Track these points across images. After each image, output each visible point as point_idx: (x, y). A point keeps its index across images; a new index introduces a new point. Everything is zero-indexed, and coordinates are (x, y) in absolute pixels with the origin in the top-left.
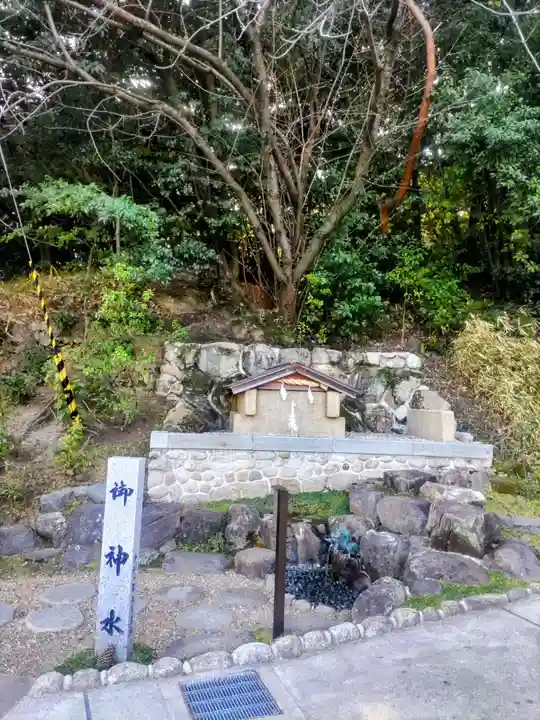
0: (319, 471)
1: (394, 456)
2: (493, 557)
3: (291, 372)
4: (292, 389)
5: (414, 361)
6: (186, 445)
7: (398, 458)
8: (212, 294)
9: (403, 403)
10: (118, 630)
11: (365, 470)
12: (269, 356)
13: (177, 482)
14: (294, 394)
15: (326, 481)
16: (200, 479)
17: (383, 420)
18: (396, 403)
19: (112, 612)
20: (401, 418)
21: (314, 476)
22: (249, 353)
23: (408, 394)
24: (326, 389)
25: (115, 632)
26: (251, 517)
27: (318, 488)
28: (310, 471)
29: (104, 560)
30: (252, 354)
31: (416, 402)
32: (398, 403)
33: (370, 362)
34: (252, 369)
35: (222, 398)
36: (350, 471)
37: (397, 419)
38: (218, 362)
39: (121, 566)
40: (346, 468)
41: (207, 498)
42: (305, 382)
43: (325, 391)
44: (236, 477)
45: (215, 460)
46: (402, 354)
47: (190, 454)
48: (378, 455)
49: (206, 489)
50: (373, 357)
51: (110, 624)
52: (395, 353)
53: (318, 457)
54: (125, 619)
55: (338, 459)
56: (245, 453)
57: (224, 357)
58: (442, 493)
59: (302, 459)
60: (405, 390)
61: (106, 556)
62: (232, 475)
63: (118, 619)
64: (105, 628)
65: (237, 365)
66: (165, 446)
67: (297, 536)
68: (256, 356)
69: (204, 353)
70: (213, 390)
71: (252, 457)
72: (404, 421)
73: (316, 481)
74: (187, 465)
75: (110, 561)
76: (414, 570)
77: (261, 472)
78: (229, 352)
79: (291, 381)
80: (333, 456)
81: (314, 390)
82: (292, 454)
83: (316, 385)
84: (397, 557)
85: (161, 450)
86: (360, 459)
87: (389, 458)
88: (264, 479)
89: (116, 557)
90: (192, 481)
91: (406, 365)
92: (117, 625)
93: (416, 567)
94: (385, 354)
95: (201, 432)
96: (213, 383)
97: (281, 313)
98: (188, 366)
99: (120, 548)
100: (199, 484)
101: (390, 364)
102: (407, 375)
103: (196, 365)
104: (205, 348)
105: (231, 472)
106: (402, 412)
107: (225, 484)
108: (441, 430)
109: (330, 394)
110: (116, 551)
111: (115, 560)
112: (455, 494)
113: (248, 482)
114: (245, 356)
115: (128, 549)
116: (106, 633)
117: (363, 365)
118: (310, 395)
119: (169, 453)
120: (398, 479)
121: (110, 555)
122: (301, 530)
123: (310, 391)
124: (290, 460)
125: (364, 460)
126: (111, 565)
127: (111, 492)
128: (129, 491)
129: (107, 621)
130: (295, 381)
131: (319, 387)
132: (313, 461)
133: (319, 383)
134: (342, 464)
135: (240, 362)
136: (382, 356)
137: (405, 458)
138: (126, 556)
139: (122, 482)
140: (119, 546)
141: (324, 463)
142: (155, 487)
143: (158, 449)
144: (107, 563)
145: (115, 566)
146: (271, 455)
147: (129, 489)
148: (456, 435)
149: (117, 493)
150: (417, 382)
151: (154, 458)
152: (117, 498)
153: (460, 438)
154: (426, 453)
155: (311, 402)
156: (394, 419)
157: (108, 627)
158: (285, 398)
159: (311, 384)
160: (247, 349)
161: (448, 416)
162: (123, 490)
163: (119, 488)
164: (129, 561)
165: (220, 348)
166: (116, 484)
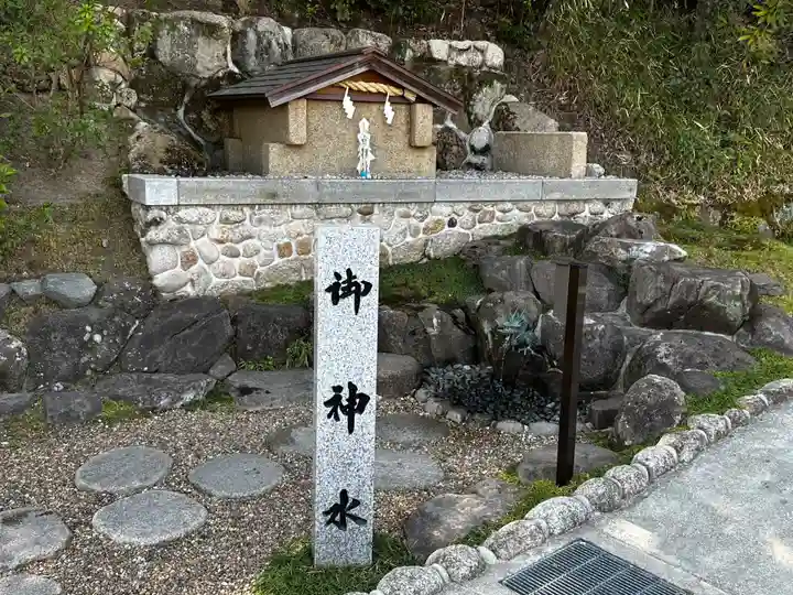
0: (416, 233)
1: (514, 202)
2: (753, 331)
3: (364, 69)
4: (361, 99)
5: (495, 54)
6: (210, 199)
7: (520, 205)
9: (481, 123)
10: (355, 518)
11: (478, 226)
12: (281, 41)
13: (200, 262)
14: (364, 108)
15: (425, 245)
16: (237, 255)
17: (455, 148)
18: (470, 122)
19: (344, 494)
20: (479, 145)
21: (409, 239)
22: (244, 33)
23: (487, 107)
24: (413, 98)
25: (351, 524)
27: (414, 257)
28: (403, 233)
29: (322, 411)
30: (252, 36)
31: (502, 120)
32: (475, 123)
33: (436, 56)
34: (252, 63)
35: (205, 115)
36: (457, 229)
37: (473, 148)
38: (192, 44)
39: (357, 416)
40: (452, 224)
41: (250, 284)
42: (382, 87)
43: (410, 104)
44: (294, 248)
45: (260, 221)
46: (481, 44)
47: (217, 214)
48: (495, 202)
49: (248, 271)
50: (439, 48)
51: (342, 511)
52: (469, 43)
53: (414, 210)
54: (368, 498)
55: (442, 211)
56: (306, 209)
58: (628, 251)
59: (392, 214)
60: (485, 102)
61: (327, 404)
62: (288, 246)
63: (356, 503)
64: (332, 521)
65: (225, 55)
66: (175, 202)
67: (429, 330)
68: (259, 41)
69: (165, 30)
70: (186, 99)
71: (318, 214)
72: (486, 150)
73: (411, 247)
74: (215, 232)
75: (334, 411)
76: (664, 360)
78: (211, 30)
79: (362, 85)
80: (435, 207)
81: (395, 101)
82: (376, 210)
83: (399, 92)
84: (606, 344)
85: (167, 208)
86: (470, 209)
87: (509, 205)
89: (345, 403)
90: (223, 257)
91: (484, 61)
92: (353, 511)
93: (666, 356)
94: (454, 43)
95: (205, 175)
96: (185, 86)
98: (136, 54)
99: (352, 387)
100: (237, 262)
101: (463, 60)
102: (487, 77)
103: (152, 54)
104: (166, 20)
105: (286, 240)
106: (482, 136)
107: (277, 261)
108: (569, 161)
109: (419, 107)
110: (345, 394)
111: (342, 407)
112: (648, 250)
114: (237, 38)
115: (367, 386)
116: (335, 528)
117: (427, 60)
118: (388, 107)
119: (182, 213)
120: (550, 235)
121: (334, 402)
122: (435, 321)
123: (388, 104)
124: (374, 217)
125: (477, 211)
126: (337, 418)
127: (328, 290)
128: (363, 286)
129: (335, 510)
130: (366, 85)
131: (403, 97)
132: (406, 216)
133: (403, 88)
134: (448, 219)
135: (229, 49)
136: (450, 46)
137: (529, 204)
138: (365, 399)
139: (349, 271)
140: (350, 384)
141: (423, 219)
142: (165, 273)
143: (160, 207)
144: (329, 416)
145: (344, 418)
146: (345, 210)
147: (363, 282)
148: (587, 168)
149: (341, 292)
150: (502, 89)
151: (156, 222)
152: (341, 302)
153: (589, 173)
154: (557, 196)
155: (389, 122)
156: (468, 148)
157: (338, 518)
158: (350, 116)
159: (391, 91)
160: (239, 25)
161: (580, 138)
162: (351, 285)
163: (344, 283)
164: (371, 406)
165: (194, 21)
166: (337, 276)
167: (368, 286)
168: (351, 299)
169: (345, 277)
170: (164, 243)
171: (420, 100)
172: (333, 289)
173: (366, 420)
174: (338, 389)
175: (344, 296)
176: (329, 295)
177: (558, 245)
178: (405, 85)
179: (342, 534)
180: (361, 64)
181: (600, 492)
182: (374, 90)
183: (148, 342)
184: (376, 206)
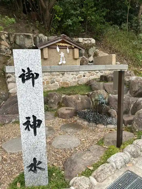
0: (75, 78)
1: (99, 70)
3: (61, 40)
4: (61, 47)
5: (93, 41)
7: (101, 71)
8: (14, 15)
9: (91, 56)
10: (40, 168)
11: (90, 76)
12: (44, 39)
14: (62, 50)
15: (78, 81)
17: (85, 62)
18: (89, 56)
19: (35, 159)
20: (91, 61)
21: (74, 80)
25: (39, 171)
26: (58, 96)
27: (75, 84)
28: (72, 79)
29: (23, 127)
30: (38, 38)
31: (96, 55)
33: (80, 42)
34: (38, 44)
36: (86, 77)
38: (24, 40)
39: (37, 129)
40: (84, 76)
42: (66, 45)
43: (73, 48)
46: (90, 39)
48: (95, 71)
50: (81, 40)
51: (34, 166)
52: (87, 39)
53: (75, 73)
54: (45, 160)
55: (82, 73)
56: (47, 73)
57: (26, 39)
58: (129, 79)
59: (69, 74)
60: (91, 51)
61: (24, 124)
62: (44, 82)
63: (40, 163)
64: (31, 170)
65: (32, 42)
67: (78, 101)
69: (18, 37)
71: (51, 74)
73: (75, 82)
75: (27, 127)
77: (55, 80)
78: (28, 37)
79: (61, 44)
80: (80, 72)
82: (65, 73)
84: (126, 102)
85: (12, 73)
87: (98, 71)
88: (56, 82)
89: (32, 124)
91: (91, 43)
92: (39, 166)
94: (84, 39)
97: (44, 24)
98: (11, 43)
101: (86, 42)
102: (92, 45)
103: (15, 42)
104: (18, 35)
106: (91, 59)
108: (112, 61)
109: (75, 49)
110: (32, 120)
111: (31, 126)
112: (134, 78)
113: (50, 84)
114: (35, 39)
116: (32, 172)
117: (78, 42)
118: (68, 50)
120: (108, 76)
121: (27, 123)
122: (80, 98)
123: (68, 48)
124: (65, 75)
125: (90, 73)
126: (29, 130)
127: (20, 77)
128: (35, 75)
129: (31, 165)
130: (62, 44)
131: (71, 47)
132: (73, 74)
133: (71, 45)
134: (83, 75)
135: (33, 41)
136: (83, 39)
137: (103, 71)
138: (40, 122)
139: (28, 69)
140: (33, 116)
141: (77, 75)
142: (12, 89)
143: (10, 73)
144: (26, 129)
145: (32, 130)
146: (58, 73)
147: (35, 73)
148: (116, 63)
149: (25, 78)
150: (95, 48)
151: (9, 77)
152: (26, 82)
153: (116, 64)
154: (109, 69)
155: (68, 53)
156: (88, 62)
157: (33, 169)
158: (58, 51)
159: (68, 45)
160: (35, 36)
161: (114, 56)
162: (30, 74)
163: (26, 73)
164: (43, 125)
165: (24, 35)
166: (23, 70)
167: (37, 75)
168: (30, 81)
169: (27, 71)
170: (11, 82)
171: (75, 47)
172: (22, 76)
173: (42, 130)
174: (28, 118)
175: (27, 79)
176: (21, 79)
177: (110, 79)
178: (71, 44)
179: (35, 175)
180: (60, 38)
181: (133, 150)
182: (64, 45)
183: (6, 106)
184: (65, 72)
